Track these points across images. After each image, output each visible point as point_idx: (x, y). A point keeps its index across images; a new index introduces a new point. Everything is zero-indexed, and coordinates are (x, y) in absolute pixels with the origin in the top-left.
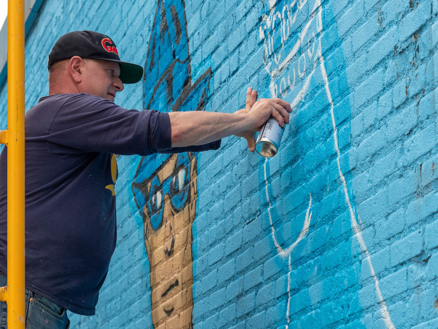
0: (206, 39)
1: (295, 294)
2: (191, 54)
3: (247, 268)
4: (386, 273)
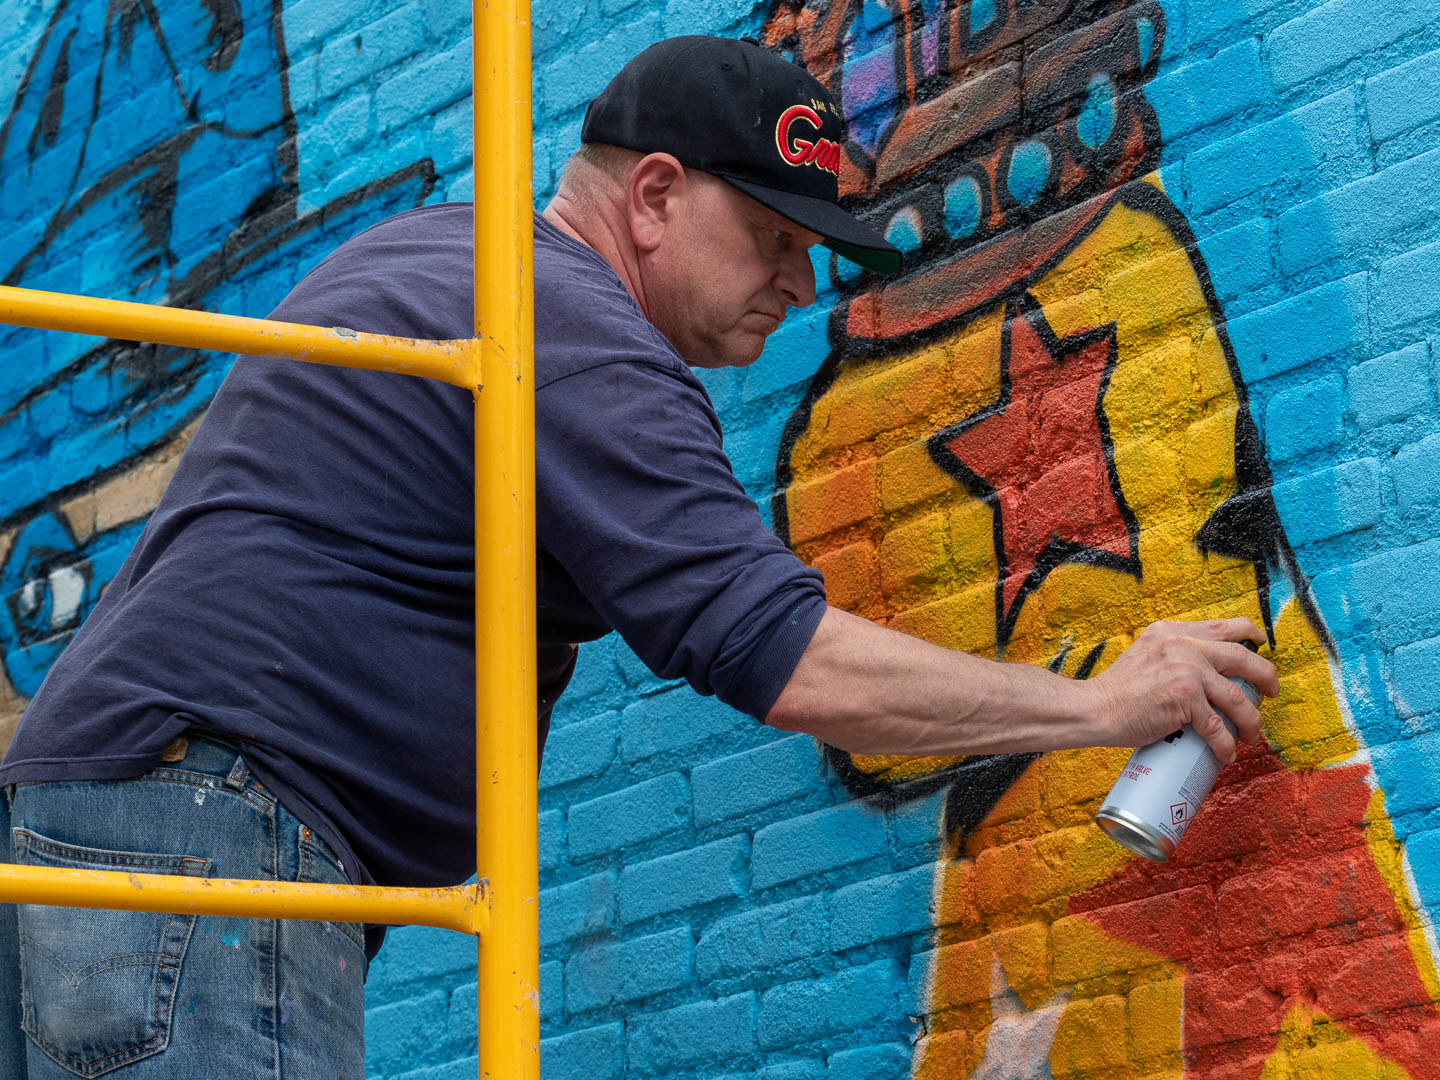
0: (400, 62)
2: (305, 110)
3: (643, 847)
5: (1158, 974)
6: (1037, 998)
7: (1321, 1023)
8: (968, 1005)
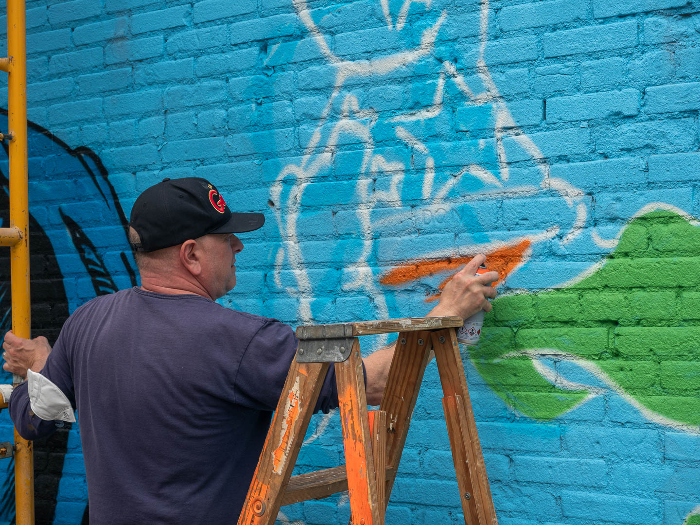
1: (289, 41)
4: (576, 24)
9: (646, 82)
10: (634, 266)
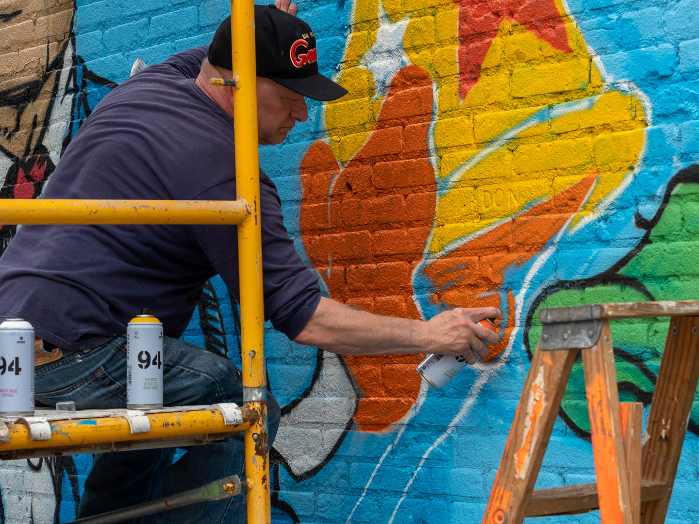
5: (448, 7)
6: (397, 18)
7: (515, 26)
8: (368, 21)
9: (679, 36)
10: (668, 251)
